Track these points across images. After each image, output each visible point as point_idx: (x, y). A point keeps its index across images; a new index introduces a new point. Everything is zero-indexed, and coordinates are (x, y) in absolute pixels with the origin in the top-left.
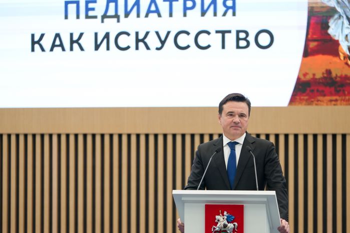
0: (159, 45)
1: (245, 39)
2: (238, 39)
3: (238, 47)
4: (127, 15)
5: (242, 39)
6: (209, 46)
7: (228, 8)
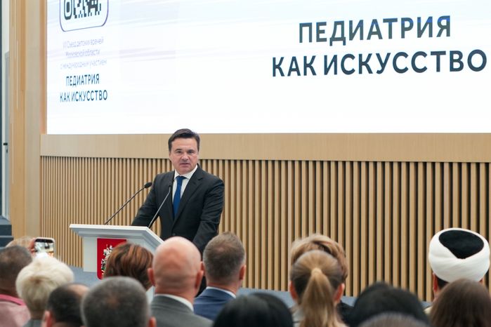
0: (380, 68)
2: (452, 61)
3: (452, 69)
4: (352, 36)
5: (456, 61)
6: (425, 69)
7: (442, 28)
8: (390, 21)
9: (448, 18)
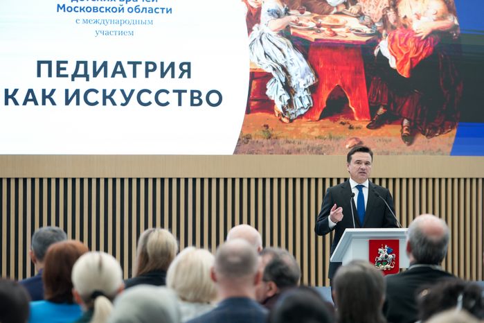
0: (124, 101)
1: (198, 98)
2: (192, 98)
3: (192, 104)
4: (95, 74)
5: (196, 98)
6: (167, 103)
7: (184, 71)
8: (135, 64)
9: (189, 64)
